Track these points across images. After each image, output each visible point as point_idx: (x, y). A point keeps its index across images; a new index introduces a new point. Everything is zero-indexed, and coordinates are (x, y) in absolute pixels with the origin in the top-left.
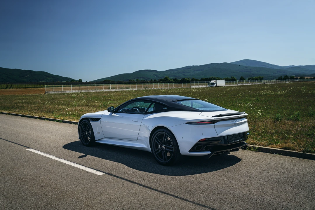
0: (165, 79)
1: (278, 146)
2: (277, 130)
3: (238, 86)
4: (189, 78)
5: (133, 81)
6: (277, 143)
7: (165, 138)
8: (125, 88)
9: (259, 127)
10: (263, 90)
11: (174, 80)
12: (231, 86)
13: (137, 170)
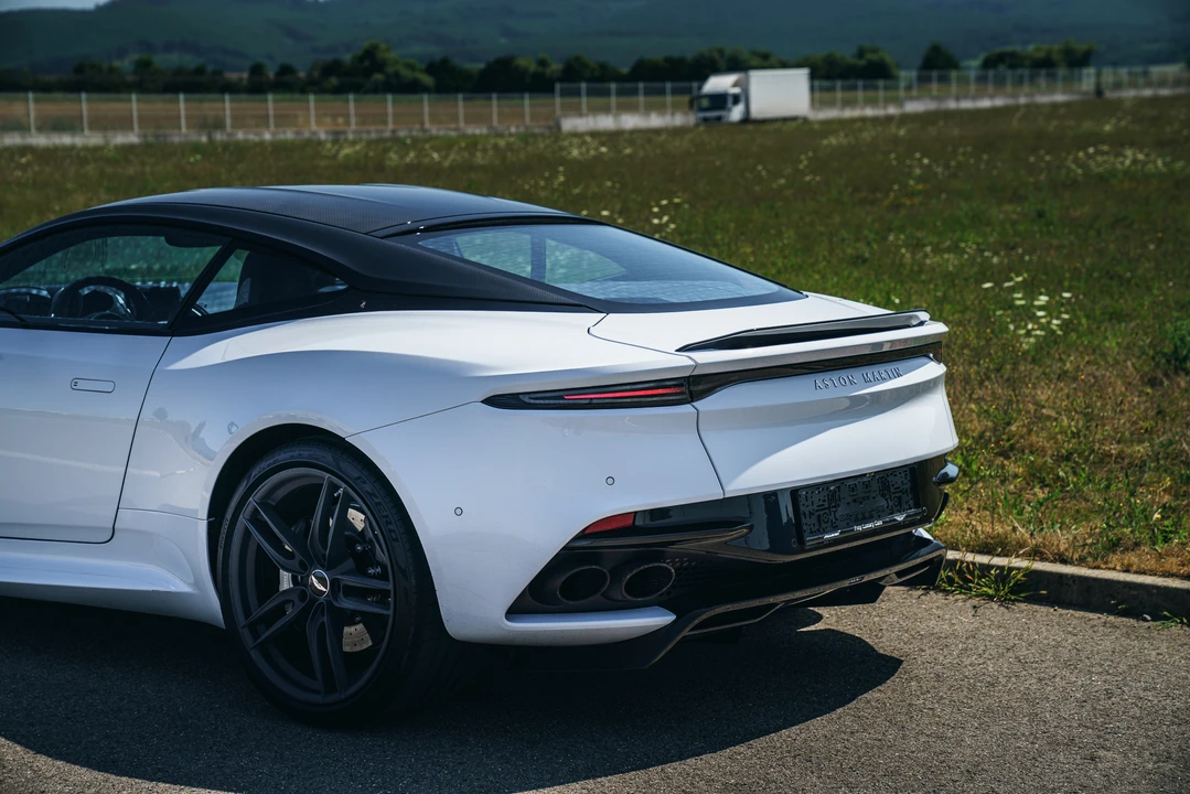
0: (361, 59)
1: (1172, 563)
2: (1171, 443)
3: (905, 119)
4: (542, 55)
5: (112, 70)
6: (1166, 540)
7: (327, 514)
8: (40, 129)
9: (1040, 418)
10: (1084, 141)
11: (431, 69)
12: (853, 121)
13: (100, 776)
